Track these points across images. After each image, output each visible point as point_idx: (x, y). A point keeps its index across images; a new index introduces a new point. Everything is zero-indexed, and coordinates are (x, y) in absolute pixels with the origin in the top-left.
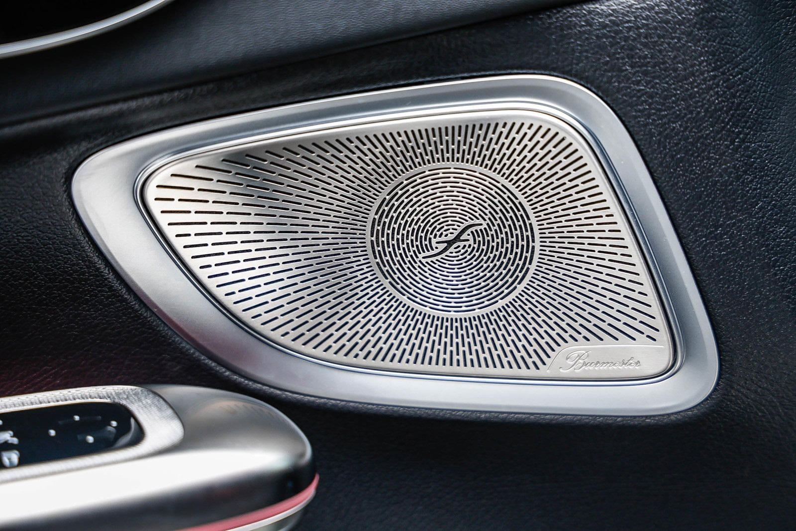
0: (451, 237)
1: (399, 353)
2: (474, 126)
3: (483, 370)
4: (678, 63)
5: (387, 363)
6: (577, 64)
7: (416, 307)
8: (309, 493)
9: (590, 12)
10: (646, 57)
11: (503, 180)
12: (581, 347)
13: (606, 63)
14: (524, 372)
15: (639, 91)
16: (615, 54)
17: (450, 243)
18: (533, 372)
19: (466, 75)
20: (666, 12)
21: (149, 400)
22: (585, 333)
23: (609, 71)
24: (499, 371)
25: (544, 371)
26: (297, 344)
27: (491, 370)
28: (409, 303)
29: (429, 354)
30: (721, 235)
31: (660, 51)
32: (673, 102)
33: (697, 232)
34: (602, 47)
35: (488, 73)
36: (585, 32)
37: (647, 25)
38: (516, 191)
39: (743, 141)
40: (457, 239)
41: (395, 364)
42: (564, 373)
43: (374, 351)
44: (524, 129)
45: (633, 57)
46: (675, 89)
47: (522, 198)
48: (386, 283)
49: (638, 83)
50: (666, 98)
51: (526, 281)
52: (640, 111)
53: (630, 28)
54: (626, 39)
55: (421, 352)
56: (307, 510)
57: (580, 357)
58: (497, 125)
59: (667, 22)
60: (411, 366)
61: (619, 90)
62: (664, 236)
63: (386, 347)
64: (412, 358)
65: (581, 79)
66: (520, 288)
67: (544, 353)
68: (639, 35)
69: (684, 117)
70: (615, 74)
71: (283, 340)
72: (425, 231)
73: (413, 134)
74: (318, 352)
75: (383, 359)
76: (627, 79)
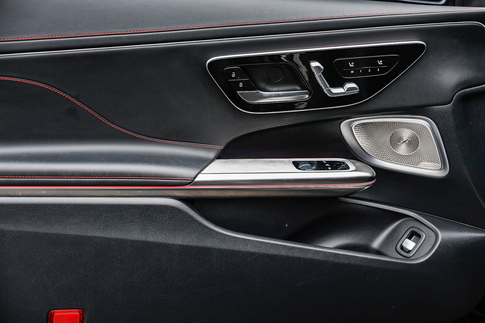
0: (404, 141)
1: (392, 159)
2: (411, 123)
3: (407, 165)
4: (448, 118)
6: (430, 116)
7: (396, 152)
8: (374, 181)
9: (433, 108)
10: (442, 116)
11: (415, 133)
12: (425, 163)
14: (414, 166)
16: (437, 115)
17: (404, 142)
18: (416, 166)
20: (447, 110)
21: (349, 162)
22: (426, 160)
24: (409, 165)
25: (418, 166)
26: (373, 155)
27: (408, 165)
28: (395, 151)
29: (397, 160)
30: (452, 148)
31: (445, 116)
32: (446, 124)
34: (435, 114)
38: (417, 135)
39: (457, 132)
40: (405, 141)
41: (391, 161)
42: (421, 167)
43: (387, 159)
44: (420, 125)
45: (440, 116)
46: (446, 122)
47: (418, 136)
48: (391, 147)
49: (440, 120)
51: (417, 150)
53: (440, 111)
54: (439, 113)
55: (396, 160)
56: (373, 184)
57: (425, 165)
59: (447, 111)
60: (393, 162)
63: (389, 158)
64: (394, 161)
65: (430, 118)
66: (415, 151)
67: (418, 163)
68: (442, 113)
69: (447, 127)
71: (371, 154)
72: (400, 139)
73: (400, 123)
74: (377, 157)
75: (389, 160)
76: (438, 119)
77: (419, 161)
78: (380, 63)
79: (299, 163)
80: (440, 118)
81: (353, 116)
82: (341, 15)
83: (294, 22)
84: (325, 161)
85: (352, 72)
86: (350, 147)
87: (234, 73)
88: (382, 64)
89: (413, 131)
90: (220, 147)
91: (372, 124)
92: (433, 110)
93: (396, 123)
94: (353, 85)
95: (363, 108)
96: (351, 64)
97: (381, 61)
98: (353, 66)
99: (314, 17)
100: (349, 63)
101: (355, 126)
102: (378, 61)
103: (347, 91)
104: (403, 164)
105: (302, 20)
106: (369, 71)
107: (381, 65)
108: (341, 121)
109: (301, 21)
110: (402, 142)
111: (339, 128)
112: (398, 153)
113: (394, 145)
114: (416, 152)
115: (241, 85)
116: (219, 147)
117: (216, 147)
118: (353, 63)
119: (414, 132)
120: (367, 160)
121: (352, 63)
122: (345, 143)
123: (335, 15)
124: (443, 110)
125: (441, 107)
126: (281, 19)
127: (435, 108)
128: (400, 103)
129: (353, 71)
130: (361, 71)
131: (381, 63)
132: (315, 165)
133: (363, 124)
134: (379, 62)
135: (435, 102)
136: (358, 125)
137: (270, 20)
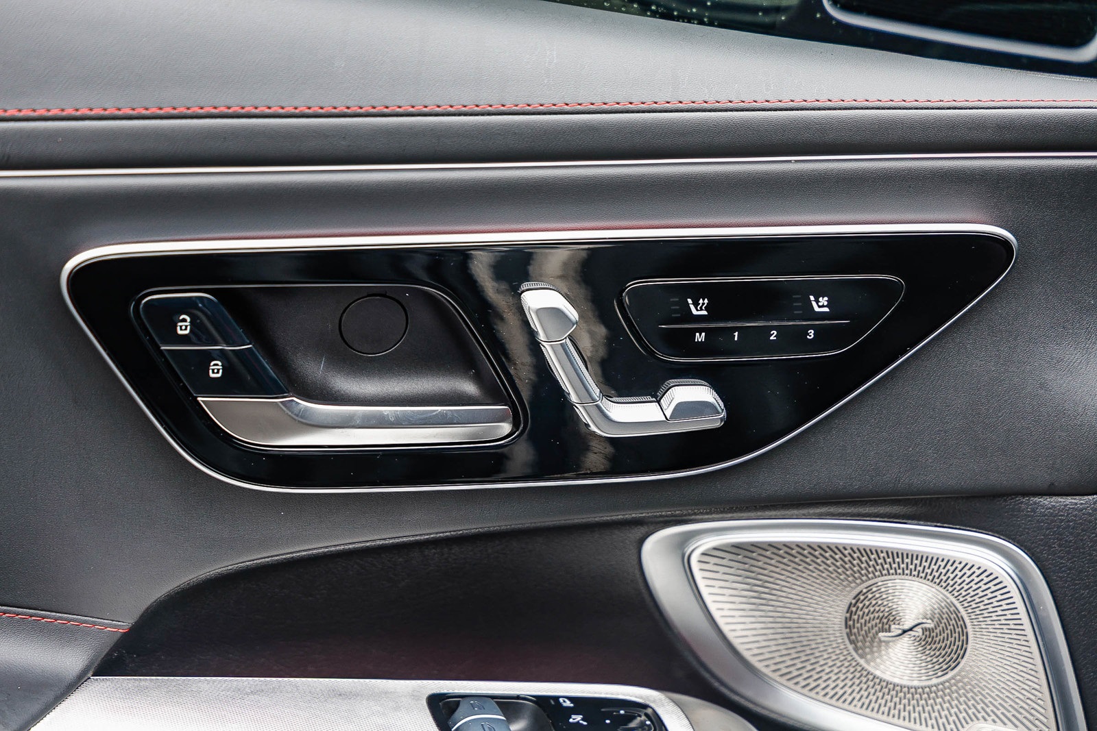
1: (850, 698)
2: (938, 559)
4: (1094, 550)
5: (840, 703)
6: (1020, 536)
7: (870, 669)
9: (1035, 503)
10: (1070, 541)
13: (1042, 540)
15: (1062, 563)
16: (1048, 535)
17: (905, 632)
19: (938, 524)
20: (1090, 514)
22: (994, 717)
23: (1042, 546)
26: (771, 675)
28: (865, 665)
31: (1082, 540)
32: (1086, 576)
33: (1088, 668)
34: (1041, 528)
35: (954, 527)
36: (1029, 516)
37: (1075, 520)
38: (960, 608)
40: (911, 629)
41: (846, 706)
43: (832, 693)
44: (974, 569)
45: (1061, 540)
46: (1088, 567)
47: (964, 614)
48: (851, 647)
49: (1062, 558)
50: (1080, 572)
51: (956, 670)
52: (1060, 577)
53: (1062, 521)
54: (1059, 527)
55: (867, 702)
58: (954, 562)
59: (1090, 522)
61: (1047, 560)
62: (1063, 665)
63: (841, 692)
65: (1022, 546)
66: (951, 674)
68: (1069, 526)
69: (1091, 588)
70: (1046, 548)
72: (887, 620)
73: (892, 554)
74: (790, 684)
75: (838, 700)
76: (1054, 553)
77: (964, 714)
78: (820, 305)
79: (458, 704)
80: (1060, 546)
81: (695, 514)
82: (663, 96)
83: (460, 115)
84: (569, 698)
85: (700, 337)
86: (679, 637)
87: (184, 320)
88: (826, 310)
89: (943, 591)
90: (115, 626)
91: (775, 551)
92: (1033, 510)
93: (878, 551)
94: (702, 393)
95: (740, 488)
96: (696, 304)
97: (824, 301)
98: (705, 313)
99: (549, 98)
100: (690, 301)
101: (703, 554)
102: (812, 298)
103: (674, 415)
104: (895, 720)
105: (497, 107)
106: (772, 338)
107: (822, 316)
108: (643, 530)
109: (489, 114)
110: (896, 630)
111: (635, 557)
112: (878, 673)
113: (864, 641)
114: (953, 678)
115: (216, 370)
116: (110, 626)
117: (94, 624)
118: (706, 301)
119: (949, 595)
120: (749, 693)
121: (701, 301)
122: (657, 615)
123: (641, 96)
124: (1075, 516)
125: (1069, 500)
126: (402, 101)
127: (1043, 506)
128: (895, 475)
129: (703, 334)
130: (736, 334)
131: (823, 306)
132: (527, 713)
133: (738, 547)
134: (814, 304)
135: (1041, 477)
136: (715, 549)
137: (354, 101)
